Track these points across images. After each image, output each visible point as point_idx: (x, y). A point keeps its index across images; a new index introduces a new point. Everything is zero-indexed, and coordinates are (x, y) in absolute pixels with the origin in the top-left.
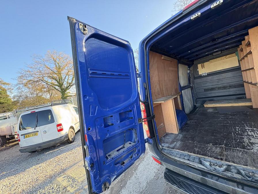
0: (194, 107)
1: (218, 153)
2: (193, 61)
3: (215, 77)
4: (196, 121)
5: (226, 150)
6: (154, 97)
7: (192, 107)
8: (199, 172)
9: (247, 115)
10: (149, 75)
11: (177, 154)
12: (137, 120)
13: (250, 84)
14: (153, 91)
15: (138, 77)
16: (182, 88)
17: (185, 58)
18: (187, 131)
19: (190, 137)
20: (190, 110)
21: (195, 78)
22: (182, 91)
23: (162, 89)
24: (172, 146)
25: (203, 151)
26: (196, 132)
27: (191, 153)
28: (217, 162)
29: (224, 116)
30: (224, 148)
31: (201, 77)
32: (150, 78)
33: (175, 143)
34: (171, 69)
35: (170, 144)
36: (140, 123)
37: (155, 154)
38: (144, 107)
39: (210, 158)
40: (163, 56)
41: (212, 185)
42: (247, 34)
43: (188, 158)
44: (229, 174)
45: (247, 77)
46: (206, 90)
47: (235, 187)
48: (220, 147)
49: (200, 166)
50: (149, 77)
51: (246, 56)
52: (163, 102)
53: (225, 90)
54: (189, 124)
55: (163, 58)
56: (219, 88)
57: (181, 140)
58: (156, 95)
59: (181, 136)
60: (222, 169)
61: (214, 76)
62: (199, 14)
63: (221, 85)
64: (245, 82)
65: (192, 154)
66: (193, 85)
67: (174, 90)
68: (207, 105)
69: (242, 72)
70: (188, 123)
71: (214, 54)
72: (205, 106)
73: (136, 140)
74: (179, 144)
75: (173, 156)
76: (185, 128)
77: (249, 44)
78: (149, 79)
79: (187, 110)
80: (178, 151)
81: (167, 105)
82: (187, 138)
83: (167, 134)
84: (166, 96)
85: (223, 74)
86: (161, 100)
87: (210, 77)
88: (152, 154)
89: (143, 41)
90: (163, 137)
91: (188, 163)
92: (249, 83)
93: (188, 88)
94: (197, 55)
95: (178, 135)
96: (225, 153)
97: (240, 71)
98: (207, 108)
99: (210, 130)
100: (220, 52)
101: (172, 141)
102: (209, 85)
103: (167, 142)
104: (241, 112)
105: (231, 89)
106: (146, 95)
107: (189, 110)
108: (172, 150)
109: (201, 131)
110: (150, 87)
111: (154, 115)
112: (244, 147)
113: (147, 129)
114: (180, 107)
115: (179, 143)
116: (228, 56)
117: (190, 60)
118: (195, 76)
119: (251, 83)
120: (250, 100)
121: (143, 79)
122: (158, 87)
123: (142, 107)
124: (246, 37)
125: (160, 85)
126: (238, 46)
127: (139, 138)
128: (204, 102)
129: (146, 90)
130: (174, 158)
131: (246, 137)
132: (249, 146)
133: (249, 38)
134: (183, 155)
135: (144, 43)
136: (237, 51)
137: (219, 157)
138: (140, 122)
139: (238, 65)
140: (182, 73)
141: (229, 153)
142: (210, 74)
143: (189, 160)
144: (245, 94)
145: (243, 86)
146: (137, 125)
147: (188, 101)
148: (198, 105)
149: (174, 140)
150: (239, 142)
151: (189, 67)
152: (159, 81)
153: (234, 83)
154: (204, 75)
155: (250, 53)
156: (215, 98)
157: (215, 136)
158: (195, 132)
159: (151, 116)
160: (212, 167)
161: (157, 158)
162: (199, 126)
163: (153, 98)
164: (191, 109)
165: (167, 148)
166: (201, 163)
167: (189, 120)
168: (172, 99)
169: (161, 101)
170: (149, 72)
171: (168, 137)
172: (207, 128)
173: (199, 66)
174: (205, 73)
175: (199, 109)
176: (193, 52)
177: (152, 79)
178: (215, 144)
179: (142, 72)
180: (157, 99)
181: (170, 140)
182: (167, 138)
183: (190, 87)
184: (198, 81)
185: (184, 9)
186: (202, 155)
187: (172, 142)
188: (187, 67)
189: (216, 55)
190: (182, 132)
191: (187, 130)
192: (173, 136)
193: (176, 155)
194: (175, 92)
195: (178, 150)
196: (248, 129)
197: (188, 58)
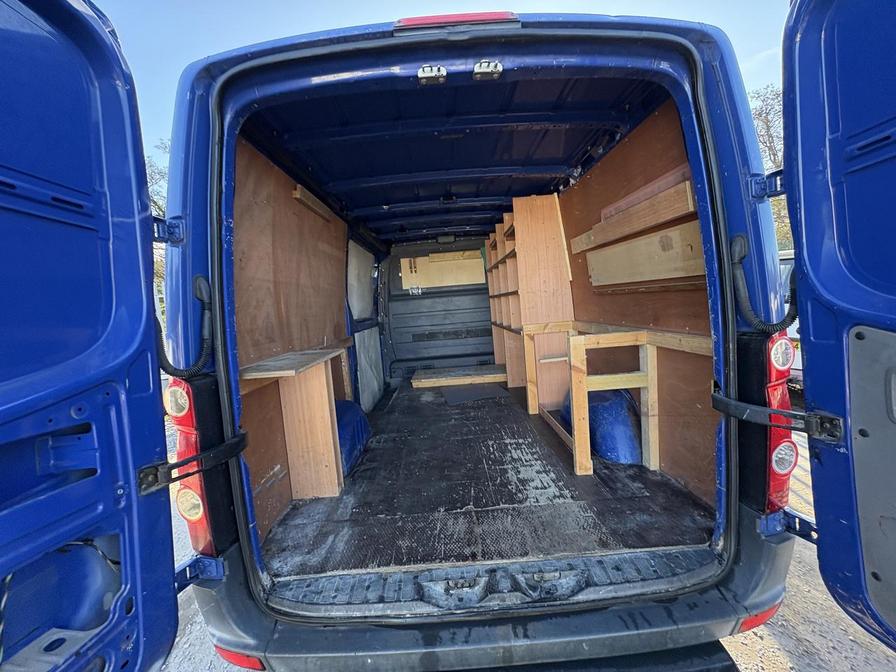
0: (385, 390)
1: (462, 536)
2: (388, 243)
3: (440, 304)
4: (394, 435)
5: (478, 519)
6: (246, 350)
7: (380, 390)
8: (416, 632)
9: (500, 405)
10: (230, 243)
11: (337, 590)
12: (127, 481)
13: (505, 331)
14: (242, 321)
15: (161, 240)
16: (357, 326)
17: (371, 226)
18: (370, 478)
19: (381, 501)
20: (374, 398)
21: (392, 298)
22: (356, 335)
23: (288, 317)
24: (314, 560)
25: (423, 546)
26: (398, 475)
27: (388, 565)
28: (464, 569)
29: (458, 414)
30: (473, 514)
31: (406, 297)
32: (236, 258)
33: (331, 538)
34: (324, 247)
35: (309, 553)
36: (154, 489)
37: (232, 632)
38: (184, 401)
39: (446, 565)
40: (299, 186)
41: (452, 666)
42: (510, 209)
43: (380, 593)
44: (494, 603)
45: (501, 311)
46: (419, 337)
47: (509, 640)
48: (464, 513)
49: (418, 611)
50: (230, 254)
51: (503, 261)
52: (292, 373)
53: (458, 341)
54: (374, 449)
55: (297, 194)
56: (447, 335)
57: (354, 521)
58: (256, 344)
59: (350, 500)
60: (478, 590)
61: (437, 300)
62: (444, 72)
63: (451, 326)
64: (495, 324)
65: (392, 568)
66: (386, 320)
67: (329, 329)
68: (421, 383)
69: (491, 300)
70: (373, 446)
71: (441, 240)
72: (416, 384)
73: (111, 602)
74: (341, 541)
75: (323, 608)
76: (363, 468)
77: (511, 234)
78: (231, 264)
79: (367, 402)
80: (341, 573)
81: (303, 385)
82: (369, 504)
83: (295, 508)
84: (302, 350)
85: (457, 298)
86: (278, 364)
87: (428, 302)
88: (218, 633)
89: (204, 64)
90: (279, 525)
91: (379, 613)
92: (504, 328)
93: (370, 327)
94: (402, 229)
95: (339, 500)
96: (478, 530)
97: (485, 296)
98: (418, 389)
99: (435, 462)
100: (452, 239)
101: (315, 537)
102: (425, 325)
103: (297, 547)
104: (491, 398)
105: (471, 340)
106: (202, 340)
107: (371, 400)
108: (317, 580)
109: (412, 467)
110: (232, 302)
111: (243, 437)
112: (511, 499)
113: (199, 514)
114: (348, 390)
115: (343, 536)
116: (467, 253)
117: (383, 237)
118: (392, 293)
119: (509, 328)
120: (503, 369)
121: (189, 252)
122: (268, 307)
123: (175, 398)
124: (506, 216)
125: (277, 302)
126: (486, 234)
127: (134, 586)
128: (411, 373)
129: (207, 312)
130: (327, 614)
131: (510, 466)
132: (520, 491)
133: (513, 219)
134: (362, 587)
135: (214, 78)
136: (484, 246)
137: (467, 551)
138: (150, 485)
139: (484, 282)
140: (359, 275)
141: (486, 527)
142: (430, 293)
143: (381, 600)
144: (493, 354)
145: (489, 333)
146: (129, 507)
147: (370, 370)
148: (394, 382)
149: (325, 530)
150: (501, 485)
151: (378, 260)
152: (276, 284)
153: (473, 324)
154: (415, 292)
155: (513, 255)
156: (436, 363)
157: (448, 478)
158: (394, 477)
159: (222, 440)
160: (452, 595)
161: (246, 647)
162: (404, 451)
163: (241, 352)
164: (378, 396)
165: (298, 574)
166: (421, 596)
167: (375, 435)
168: (326, 362)
169: (281, 369)
170: (230, 230)
171: (298, 521)
172: (425, 456)
173: (405, 262)
174: (418, 288)
175: (401, 395)
176: (395, 216)
177: (242, 269)
178: (451, 506)
179: (190, 219)
180: (260, 358)
181: (310, 531)
182: (296, 526)
183: (377, 324)
184: (397, 307)
185: (399, 22)
186: (424, 560)
187: (321, 537)
188: (371, 256)
189: (444, 243)
190: (354, 483)
191: (369, 473)
192: (321, 508)
193: (335, 597)
194: (335, 335)
195: (343, 569)
196: (511, 444)
197: (378, 231)
